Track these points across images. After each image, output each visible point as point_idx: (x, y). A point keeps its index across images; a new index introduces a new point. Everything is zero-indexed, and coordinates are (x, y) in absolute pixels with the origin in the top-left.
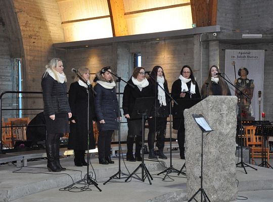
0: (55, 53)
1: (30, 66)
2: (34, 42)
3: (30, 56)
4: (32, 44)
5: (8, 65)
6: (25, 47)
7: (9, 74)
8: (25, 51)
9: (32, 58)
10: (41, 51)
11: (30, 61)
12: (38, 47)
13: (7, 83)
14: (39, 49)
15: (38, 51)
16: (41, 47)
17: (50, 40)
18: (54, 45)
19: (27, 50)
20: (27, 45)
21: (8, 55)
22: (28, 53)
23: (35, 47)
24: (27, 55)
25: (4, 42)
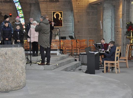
0: (91, 8)
1: (76, 15)
3: (77, 10)
4: (78, 4)
5: (70, 15)
6: (73, 6)
7: (71, 19)
8: (74, 8)
9: (77, 11)
10: (83, 7)
11: (77, 13)
12: (81, 5)
13: (69, 23)
15: (81, 7)
16: (83, 5)
17: (88, 1)
18: (90, 4)
19: (75, 7)
20: (75, 5)
21: (70, 10)
22: (75, 9)
23: (79, 5)
24: (75, 10)
25: (68, 4)
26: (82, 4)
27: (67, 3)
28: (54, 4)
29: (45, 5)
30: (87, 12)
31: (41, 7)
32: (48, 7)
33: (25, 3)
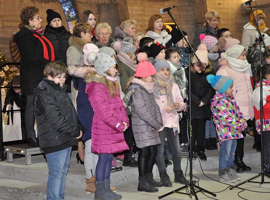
2: (219, 4)
4: (218, 6)
10: (228, 13)
12: (224, 9)
14: (225, 11)
15: (224, 13)
16: (228, 9)
18: (242, 5)
21: (192, 21)
23: (220, 8)
25: (189, 6)
26: (226, 6)
27: (187, 4)
28: (159, 6)
29: (139, 8)
30: (236, 23)
31: (130, 12)
32: (146, 13)
33: (87, 3)
